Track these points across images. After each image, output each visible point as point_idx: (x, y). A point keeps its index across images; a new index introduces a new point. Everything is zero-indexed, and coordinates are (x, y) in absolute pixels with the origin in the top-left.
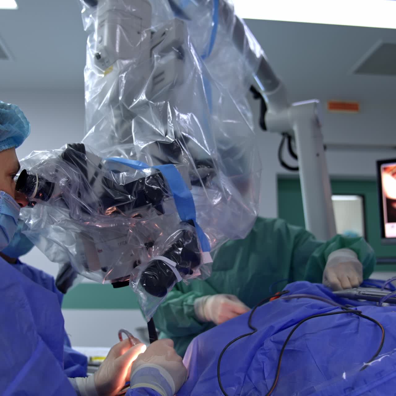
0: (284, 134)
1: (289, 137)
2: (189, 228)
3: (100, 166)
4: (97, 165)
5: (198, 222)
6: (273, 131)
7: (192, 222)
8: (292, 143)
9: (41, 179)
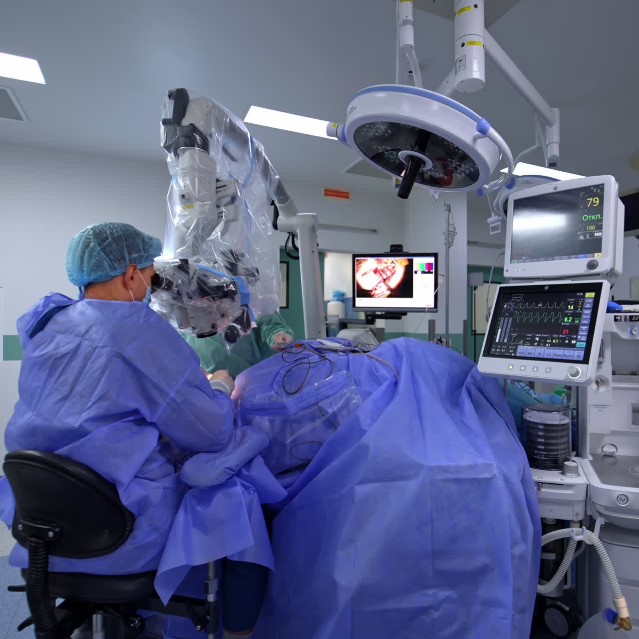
0: (289, 233)
1: (293, 235)
2: (246, 309)
3: (196, 270)
4: (194, 269)
5: (250, 305)
6: (282, 231)
7: (246, 305)
8: (295, 239)
9: (166, 279)
